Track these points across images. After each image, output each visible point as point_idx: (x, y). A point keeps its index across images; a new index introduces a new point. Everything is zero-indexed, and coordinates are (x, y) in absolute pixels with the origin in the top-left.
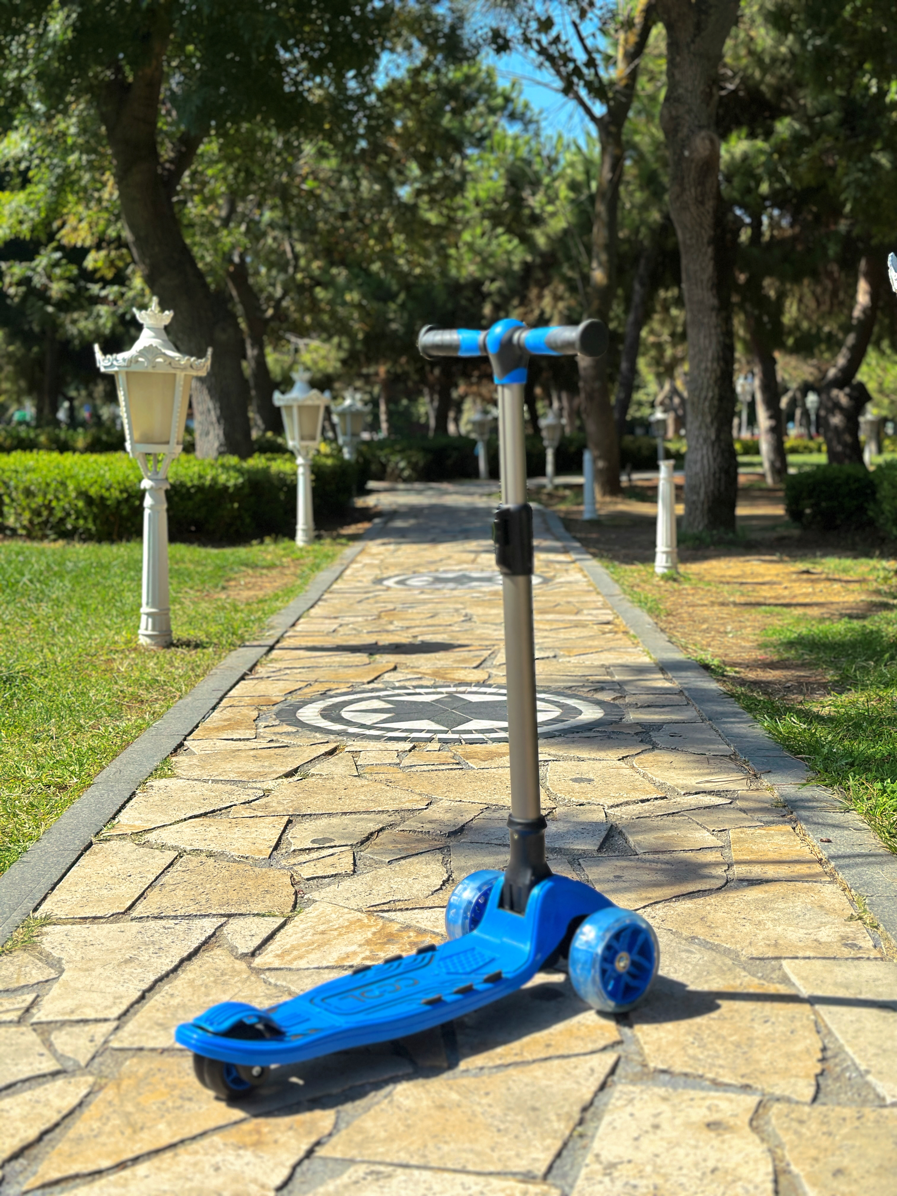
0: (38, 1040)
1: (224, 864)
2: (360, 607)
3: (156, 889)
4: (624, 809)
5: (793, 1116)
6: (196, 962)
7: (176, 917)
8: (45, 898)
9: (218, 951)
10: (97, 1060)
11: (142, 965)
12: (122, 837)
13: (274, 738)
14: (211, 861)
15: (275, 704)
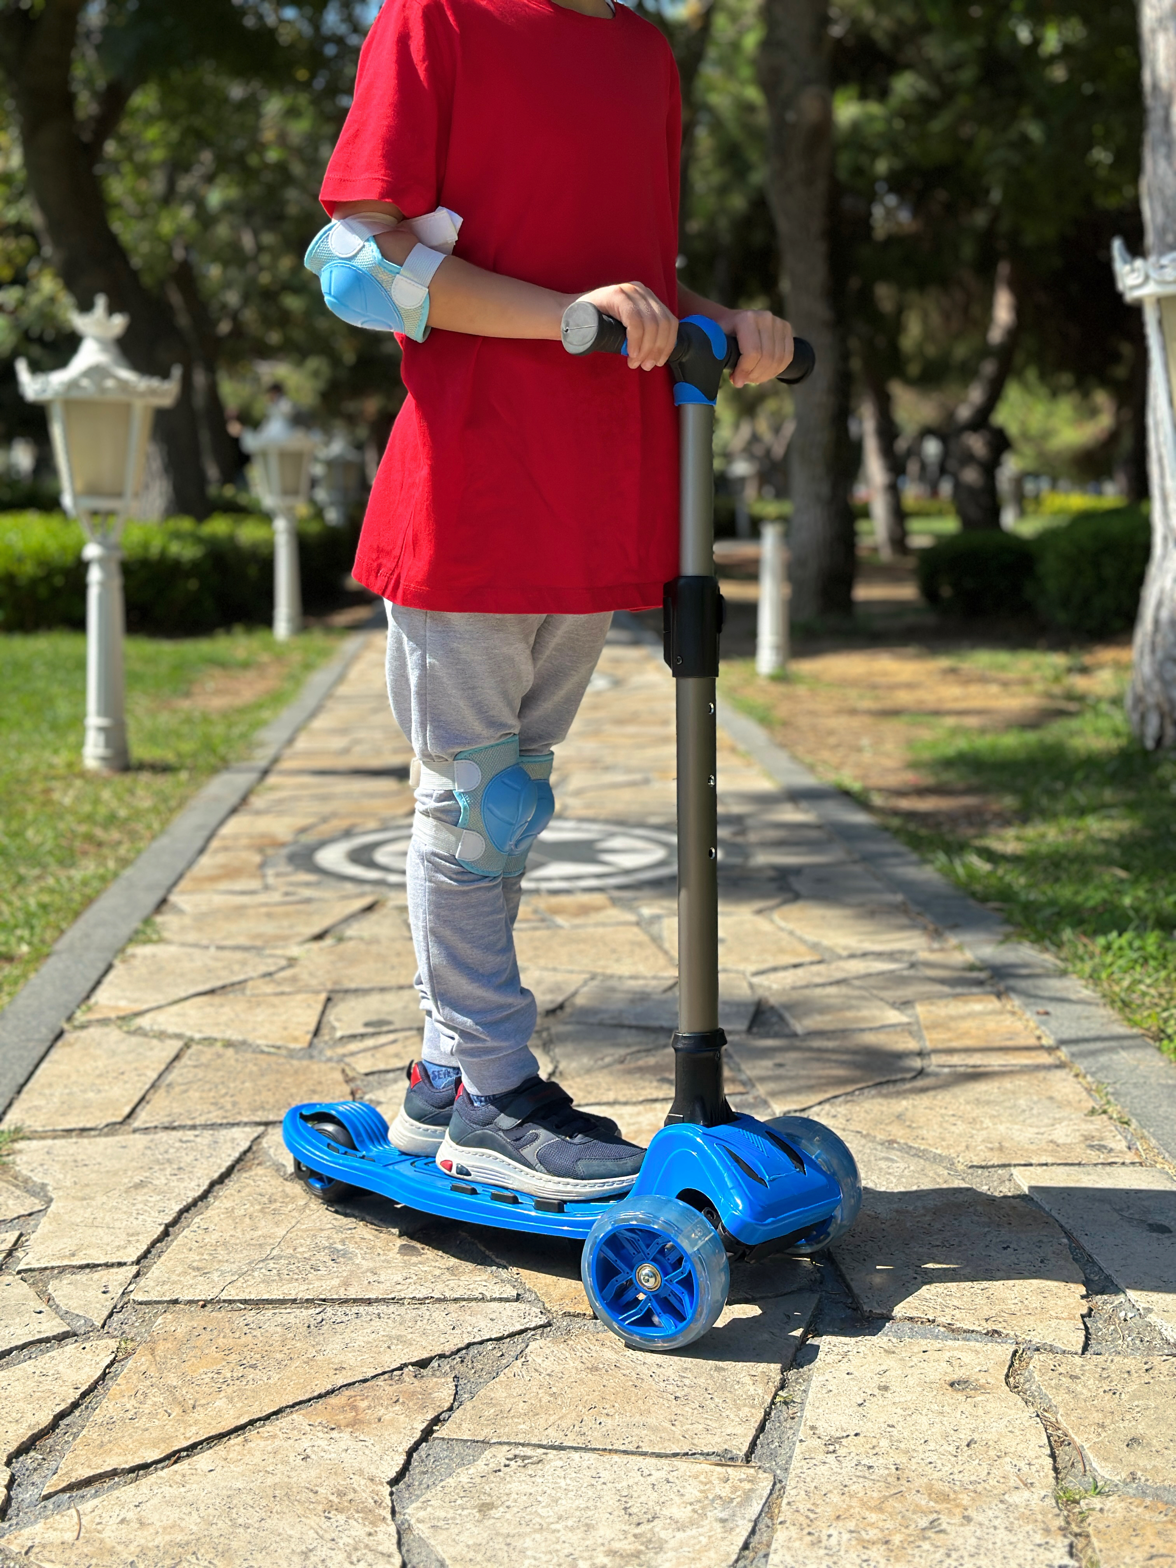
0: (32, 1293)
1: (249, 1055)
3: (162, 1092)
4: (773, 976)
5: (1061, 1370)
6: (231, 1185)
7: (194, 1127)
8: (10, 1105)
9: (260, 1171)
10: (115, 1317)
11: (157, 1191)
12: (104, 1022)
13: (291, 889)
14: (230, 1052)
15: (283, 845)
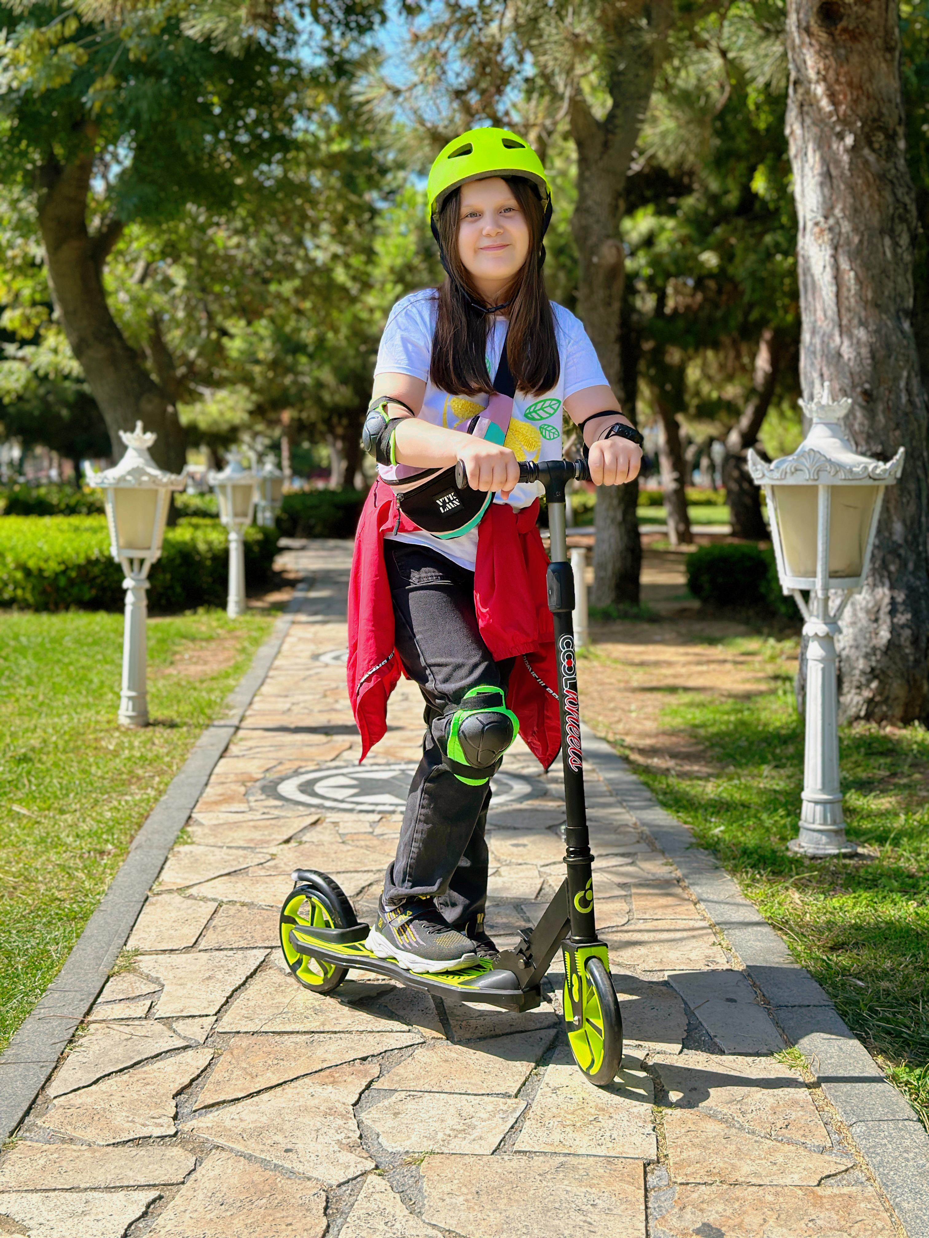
0: (165, 1028)
1: (256, 911)
2: (306, 684)
3: (211, 930)
4: (552, 867)
6: (257, 978)
7: (232, 949)
8: (128, 936)
9: (271, 971)
10: (209, 1039)
11: (218, 981)
12: (170, 891)
13: (266, 810)
14: (245, 909)
15: (257, 780)
